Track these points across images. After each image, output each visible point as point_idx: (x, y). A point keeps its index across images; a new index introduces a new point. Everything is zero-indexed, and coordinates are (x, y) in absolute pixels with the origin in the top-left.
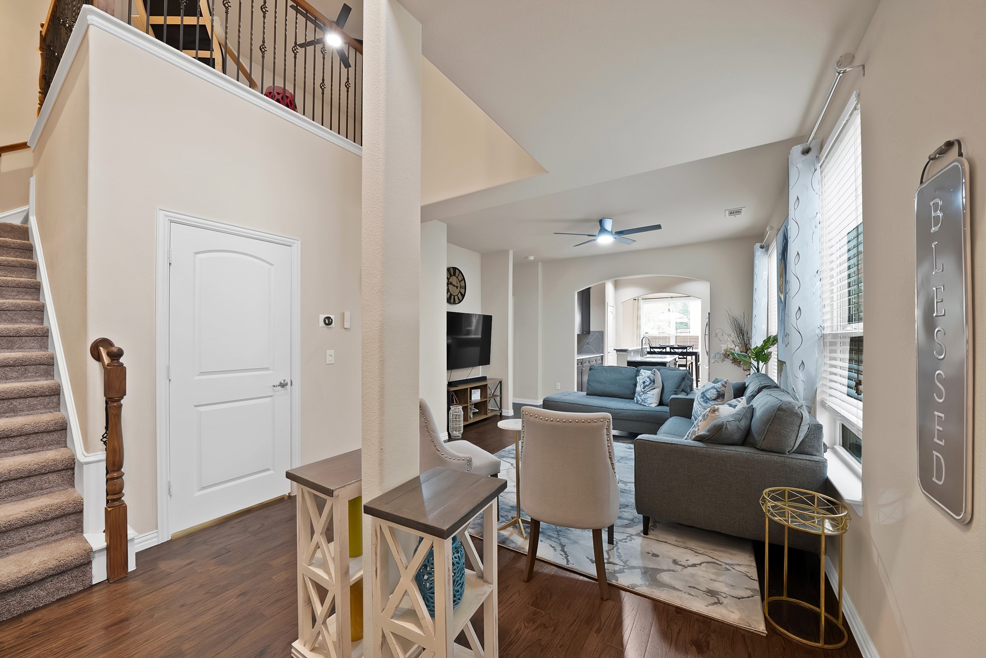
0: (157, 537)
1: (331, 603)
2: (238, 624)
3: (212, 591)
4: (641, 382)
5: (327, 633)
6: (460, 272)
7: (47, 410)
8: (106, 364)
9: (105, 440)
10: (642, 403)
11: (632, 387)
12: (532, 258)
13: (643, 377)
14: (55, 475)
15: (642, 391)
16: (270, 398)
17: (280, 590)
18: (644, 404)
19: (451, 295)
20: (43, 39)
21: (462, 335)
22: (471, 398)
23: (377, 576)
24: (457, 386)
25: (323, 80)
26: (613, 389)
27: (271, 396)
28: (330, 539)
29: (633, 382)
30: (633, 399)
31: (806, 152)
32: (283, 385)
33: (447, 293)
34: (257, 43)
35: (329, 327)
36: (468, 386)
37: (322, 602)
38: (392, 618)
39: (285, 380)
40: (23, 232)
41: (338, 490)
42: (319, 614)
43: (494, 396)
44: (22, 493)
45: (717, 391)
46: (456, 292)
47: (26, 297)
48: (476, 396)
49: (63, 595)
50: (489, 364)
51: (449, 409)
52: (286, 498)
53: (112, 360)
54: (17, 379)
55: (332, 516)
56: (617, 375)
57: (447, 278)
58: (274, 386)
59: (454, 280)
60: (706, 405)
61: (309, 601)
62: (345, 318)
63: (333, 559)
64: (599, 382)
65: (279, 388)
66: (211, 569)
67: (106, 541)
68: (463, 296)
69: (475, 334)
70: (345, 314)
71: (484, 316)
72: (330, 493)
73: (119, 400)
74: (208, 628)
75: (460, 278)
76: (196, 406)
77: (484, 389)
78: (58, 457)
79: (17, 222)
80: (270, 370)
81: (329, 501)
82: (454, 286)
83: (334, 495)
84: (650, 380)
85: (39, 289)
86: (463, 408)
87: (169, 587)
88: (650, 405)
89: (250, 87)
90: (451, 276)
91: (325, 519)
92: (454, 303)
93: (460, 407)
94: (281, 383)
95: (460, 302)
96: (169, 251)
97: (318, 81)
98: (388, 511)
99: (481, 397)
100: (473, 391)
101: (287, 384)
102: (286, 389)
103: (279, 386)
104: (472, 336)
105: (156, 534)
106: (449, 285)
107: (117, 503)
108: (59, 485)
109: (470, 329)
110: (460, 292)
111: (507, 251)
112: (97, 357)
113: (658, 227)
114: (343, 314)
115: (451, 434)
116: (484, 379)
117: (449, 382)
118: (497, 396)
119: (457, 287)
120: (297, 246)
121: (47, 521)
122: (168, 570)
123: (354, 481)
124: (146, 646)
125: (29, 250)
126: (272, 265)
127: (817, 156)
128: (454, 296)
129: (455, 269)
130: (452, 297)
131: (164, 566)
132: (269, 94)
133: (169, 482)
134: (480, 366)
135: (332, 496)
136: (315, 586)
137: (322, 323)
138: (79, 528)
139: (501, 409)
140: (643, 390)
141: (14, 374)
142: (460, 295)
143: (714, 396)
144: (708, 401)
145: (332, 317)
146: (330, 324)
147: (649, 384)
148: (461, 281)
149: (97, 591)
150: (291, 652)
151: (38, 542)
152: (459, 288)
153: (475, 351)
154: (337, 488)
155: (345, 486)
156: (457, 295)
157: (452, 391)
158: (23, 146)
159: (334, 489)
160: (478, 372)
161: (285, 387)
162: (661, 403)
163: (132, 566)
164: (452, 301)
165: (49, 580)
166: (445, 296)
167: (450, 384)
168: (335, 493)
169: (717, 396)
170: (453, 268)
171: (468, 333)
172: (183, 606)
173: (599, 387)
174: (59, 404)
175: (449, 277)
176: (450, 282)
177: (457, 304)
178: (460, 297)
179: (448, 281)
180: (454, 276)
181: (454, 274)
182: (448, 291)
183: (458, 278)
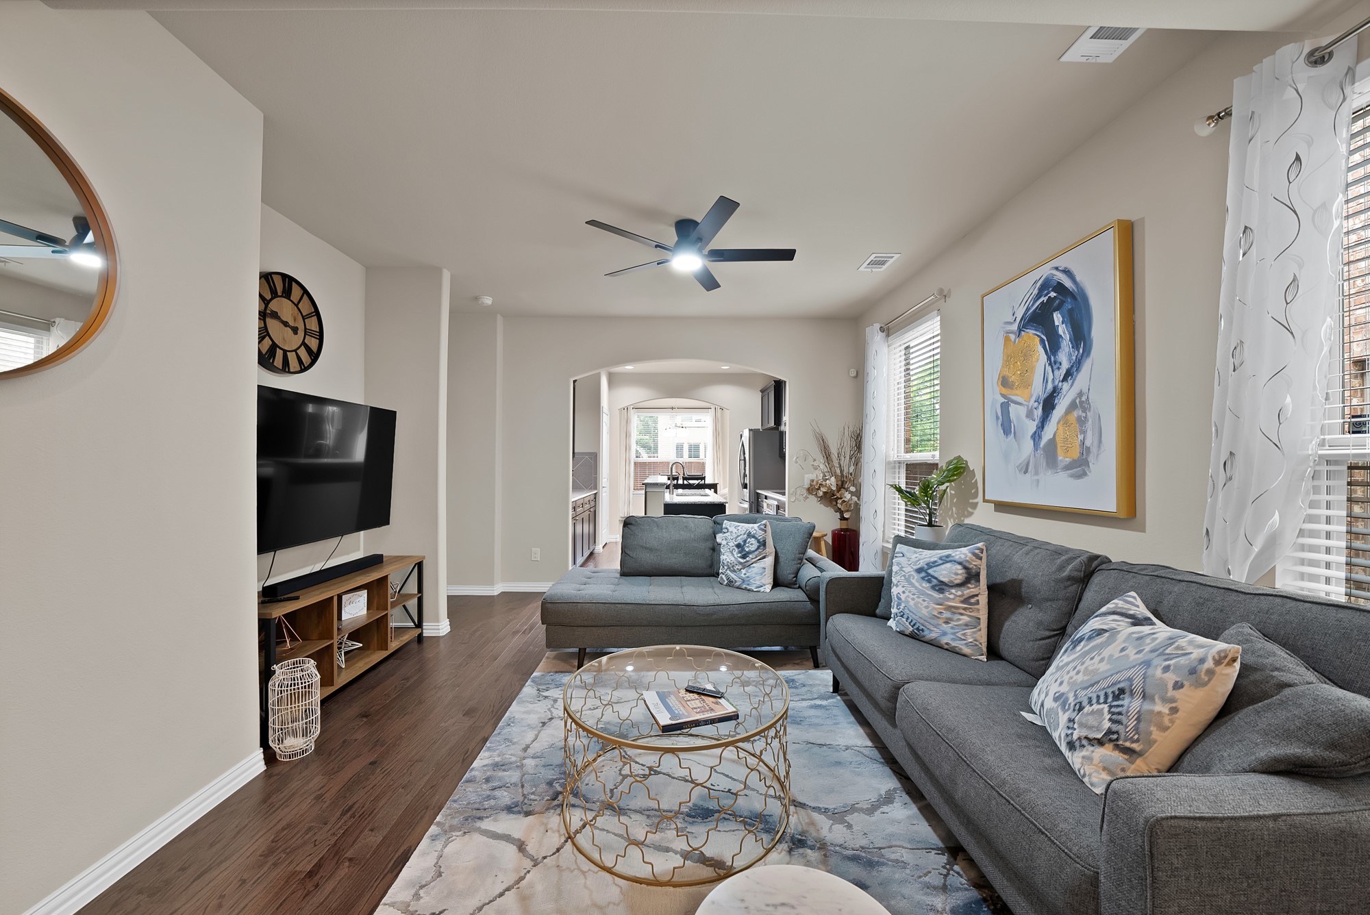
4: (731, 544)
6: (305, 292)
10: (744, 586)
11: (708, 553)
12: (488, 301)
13: (735, 536)
15: (741, 563)
18: (749, 587)
19: (274, 347)
21: (301, 456)
22: (339, 621)
24: (297, 598)
26: (675, 560)
29: (709, 544)
30: (717, 575)
31: (1318, 58)
33: (261, 339)
36: (331, 587)
43: (403, 598)
45: (965, 568)
46: (288, 340)
48: (355, 609)
50: (388, 524)
56: (682, 533)
57: (262, 298)
59: (284, 308)
60: (941, 596)
64: (646, 548)
68: (315, 356)
71: (372, 408)
75: (305, 307)
77: (377, 590)
82: (286, 324)
84: (759, 542)
86: (318, 656)
88: (762, 589)
90: (274, 294)
92: (285, 369)
93: (308, 659)
95: (302, 371)
99: (367, 610)
100: (344, 599)
106: (268, 320)
110: (304, 343)
111: (435, 272)
113: (788, 255)
115: (277, 748)
116: (374, 561)
117: (263, 592)
118: (411, 596)
119: (295, 330)
127: (1349, 68)
128: (285, 352)
129: (288, 280)
130: (279, 353)
134: (362, 532)
139: (419, 625)
140: (742, 561)
142: (303, 353)
143: (959, 579)
144: (943, 587)
147: (756, 550)
148: (309, 316)
152: (301, 333)
153: (347, 494)
156: (295, 351)
157: (276, 617)
160: (356, 546)
162: (776, 583)
164: (278, 362)
166: (251, 346)
167: (269, 595)
169: (966, 578)
170: (283, 276)
173: (647, 559)
175: (270, 297)
176: (272, 311)
177: (291, 370)
178: (306, 359)
179: (264, 306)
180: (285, 297)
181: (287, 294)
182: (264, 333)
183: (297, 305)
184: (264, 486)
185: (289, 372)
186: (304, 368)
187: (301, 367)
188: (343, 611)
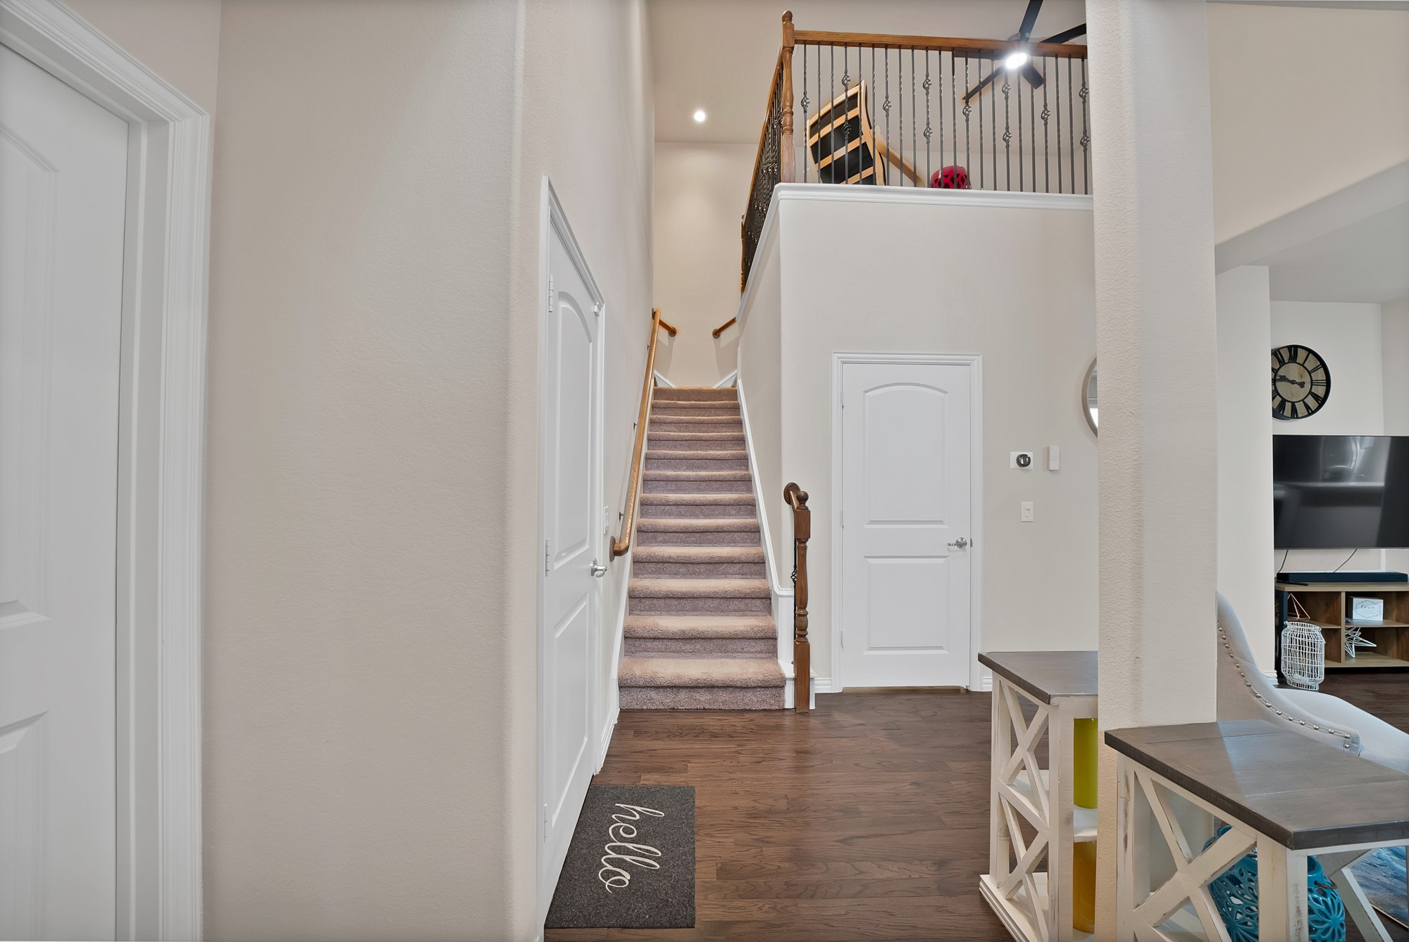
0: (831, 685)
1: (1042, 851)
2: (913, 814)
3: (884, 764)
5: (1034, 891)
6: (1310, 351)
7: (753, 545)
8: (796, 507)
9: (793, 577)
14: (759, 600)
16: (944, 559)
17: (961, 802)
19: (1284, 401)
20: (744, 228)
21: (1317, 480)
22: (1349, 614)
23: (1126, 847)
24: (1306, 585)
25: (1007, 128)
27: (945, 557)
28: (1043, 764)
32: (961, 545)
33: (1273, 398)
34: (921, 129)
35: (1025, 470)
36: (1343, 588)
37: (1027, 844)
38: (1155, 927)
39: (962, 539)
40: (732, 394)
41: (1058, 697)
42: (1022, 857)
44: (741, 611)
46: (1298, 394)
47: (738, 448)
48: (1368, 612)
49: (766, 708)
51: (1279, 628)
52: (962, 691)
53: (800, 503)
54: (735, 516)
55: (1048, 729)
57: (1273, 369)
58: (949, 545)
59: (1292, 371)
61: (1007, 833)
62: (1051, 455)
63: (1048, 793)
65: (956, 548)
66: (881, 740)
67: (794, 672)
68: (1321, 401)
69: (1359, 479)
70: (1051, 450)
71: (1393, 438)
72: (1046, 698)
73: (805, 542)
74: (884, 802)
75: (1311, 363)
76: (866, 557)
77: (1395, 599)
78: (761, 586)
79: (729, 385)
80: (944, 524)
81: (1043, 710)
82: (1293, 382)
83: (1051, 703)
85: (745, 441)
86: (1325, 633)
87: (843, 740)
89: (915, 186)
90: (1283, 363)
91: (1036, 732)
92: (1294, 414)
93: (1316, 630)
94: (957, 542)
95: (1309, 414)
96: (842, 394)
97: (1001, 131)
98: (1152, 755)
99: (1384, 618)
100: (1356, 601)
101: (965, 544)
102: (965, 550)
103: (955, 545)
104: (1352, 484)
105: (829, 682)
106: (1278, 383)
107: (802, 639)
108: (761, 611)
109: (1343, 469)
110: (1311, 393)
112: (789, 501)
114: (1048, 449)
115: (1288, 677)
117: (1278, 574)
119: (1302, 385)
120: (977, 363)
121: (756, 639)
122: (842, 722)
123: (1083, 693)
124: (828, 787)
125: (736, 409)
126: (945, 392)
128: (1293, 404)
129: (1295, 348)
130: (1288, 406)
131: (840, 717)
132: (936, 183)
133: (842, 633)
134: (1383, 550)
135: (1049, 704)
136: (1015, 815)
137: (1014, 464)
138: (773, 653)
141: (734, 512)
142: (1310, 400)
145: (1030, 454)
146: (1027, 464)
148: (1316, 369)
149: (787, 715)
150: (979, 886)
151: (751, 655)
152: (1308, 385)
154: (1057, 696)
155: (1069, 696)
156: (1303, 400)
157: (1289, 592)
158: (733, 321)
159: (1051, 694)
161: (963, 547)
163: (812, 706)
164: (1288, 413)
165: (759, 689)
166: (1268, 405)
167: (1282, 578)
168: (1052, 701)
170: (1289, 347)
171: (1338, 476)
172: (857, 765)
174: (760, 540)
175: (1279, 366)
176: (1280, 376)
177: (1299, 416)
178: (1312, 403)
179: (1274, 374)
180: (1291, 362)
181: (1293, 359)
182: (1275, 393)
183: (1303, 365)
184: (1278, 505)
185: (1297, 418)
186: (1311, 412)
187: (1308, 412)
188: (1354, 612)
